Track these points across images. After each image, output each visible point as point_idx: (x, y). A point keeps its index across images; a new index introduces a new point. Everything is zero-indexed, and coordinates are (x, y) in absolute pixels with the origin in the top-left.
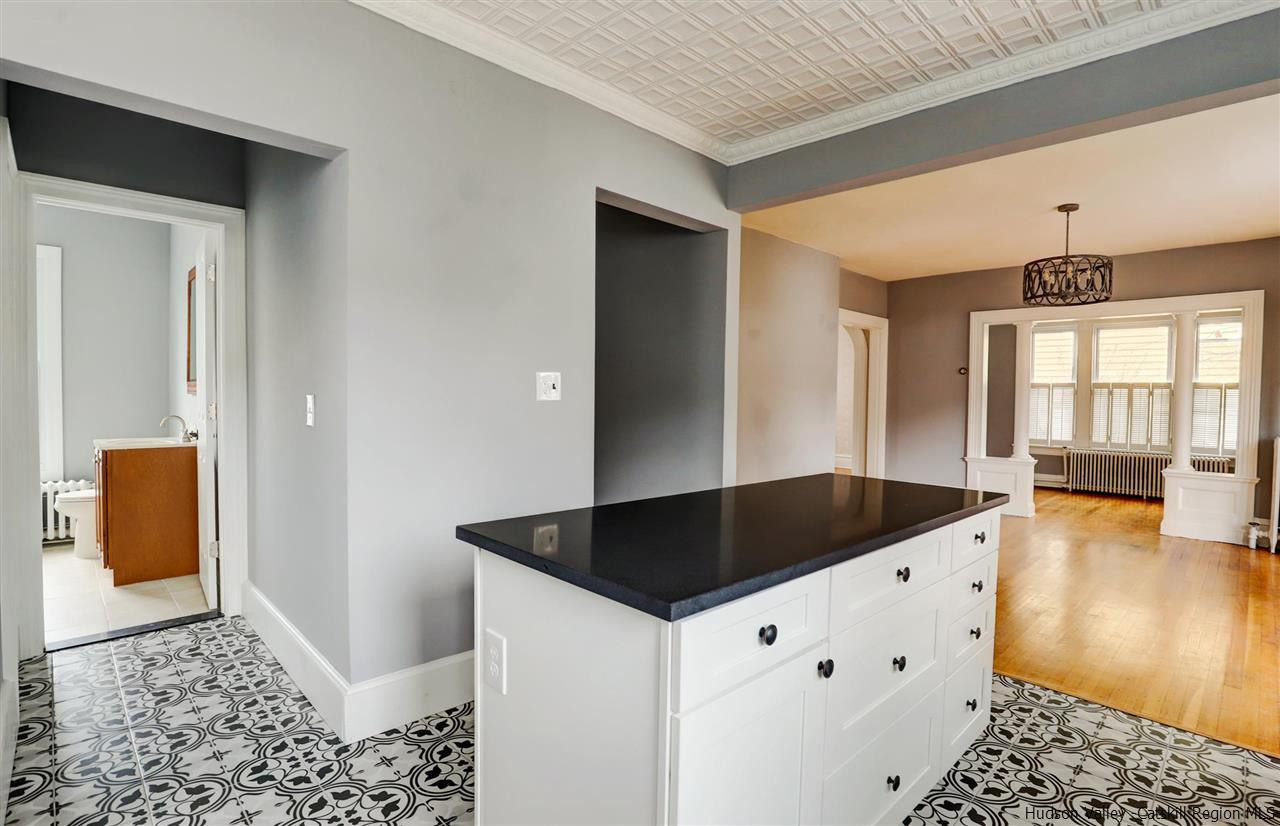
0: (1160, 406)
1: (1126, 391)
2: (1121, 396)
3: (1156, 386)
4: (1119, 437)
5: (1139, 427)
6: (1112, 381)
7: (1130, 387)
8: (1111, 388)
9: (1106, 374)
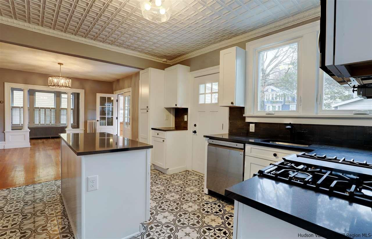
0: (53, 114)
1: (44, 110)
2: (42, 111)
3: (52, 108)
4: (42, 122)
5: (48, 119)
6: (40, 107)
7: (45, 109)
8: (40, 109)
9: (37, 105)
